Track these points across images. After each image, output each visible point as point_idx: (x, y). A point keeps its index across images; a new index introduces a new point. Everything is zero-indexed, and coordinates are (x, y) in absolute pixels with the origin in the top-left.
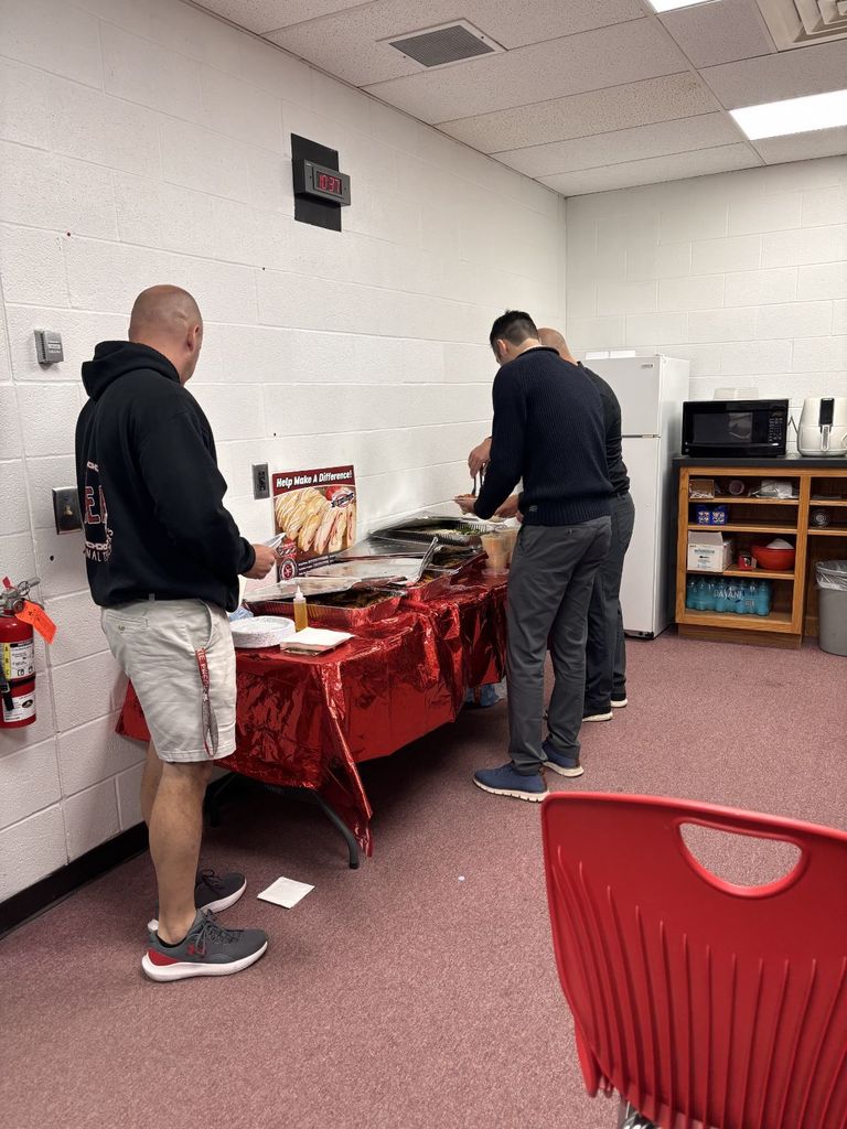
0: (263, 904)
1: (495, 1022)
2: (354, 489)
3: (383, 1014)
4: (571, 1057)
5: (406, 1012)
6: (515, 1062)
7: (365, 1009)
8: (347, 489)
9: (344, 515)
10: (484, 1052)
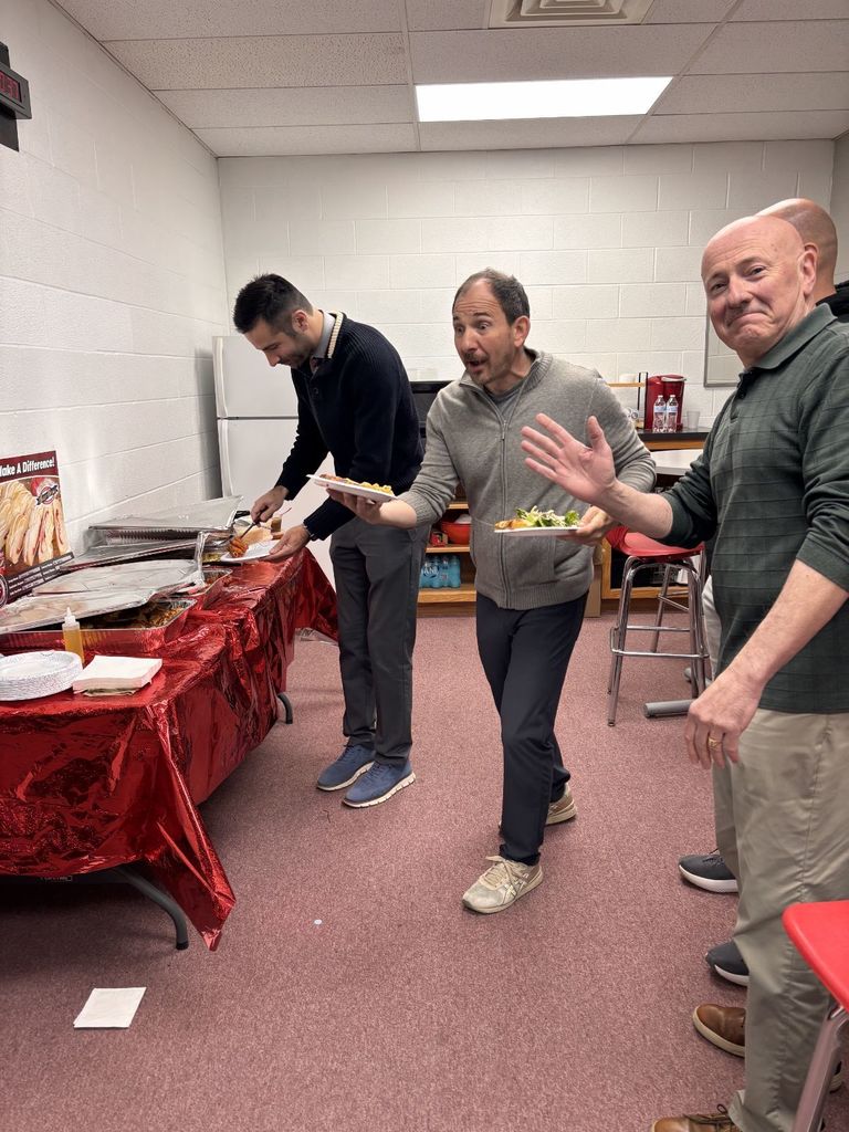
0: (85, 1033)
1: (451, 1076)
2: (57, 480)
3: (324, 1118)
5: (349, 1105)
6: (497, 1113)
8: (50, 480)
9: (51, 514)
10: (460, 1117)
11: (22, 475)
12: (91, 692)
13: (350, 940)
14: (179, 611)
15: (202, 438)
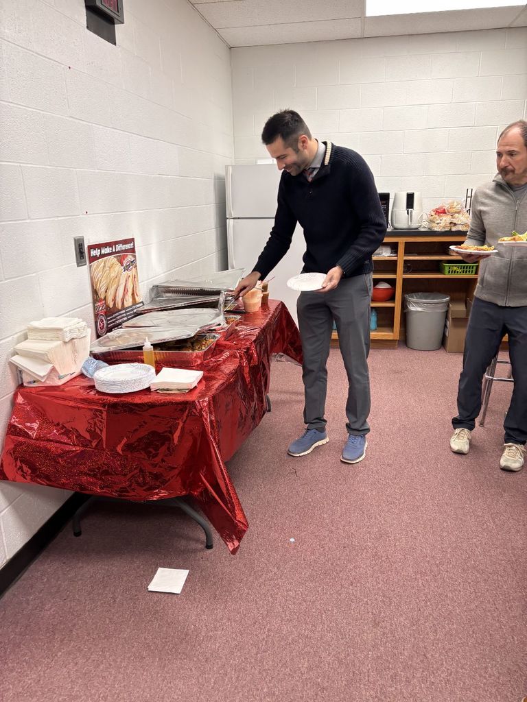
0: (155, 595)
1: (382, 649)
2: (134, 256)
3: (300, 666)
4: (446, 661)
6: (414, 677)
7: (284, 665)
8: (131, 257)
9: (131, 277)
10: (389, 676)
11: (116, 253)
12: (162, 390)
13: (313, 553)
14: (211, 341)
15: (217, 231)
